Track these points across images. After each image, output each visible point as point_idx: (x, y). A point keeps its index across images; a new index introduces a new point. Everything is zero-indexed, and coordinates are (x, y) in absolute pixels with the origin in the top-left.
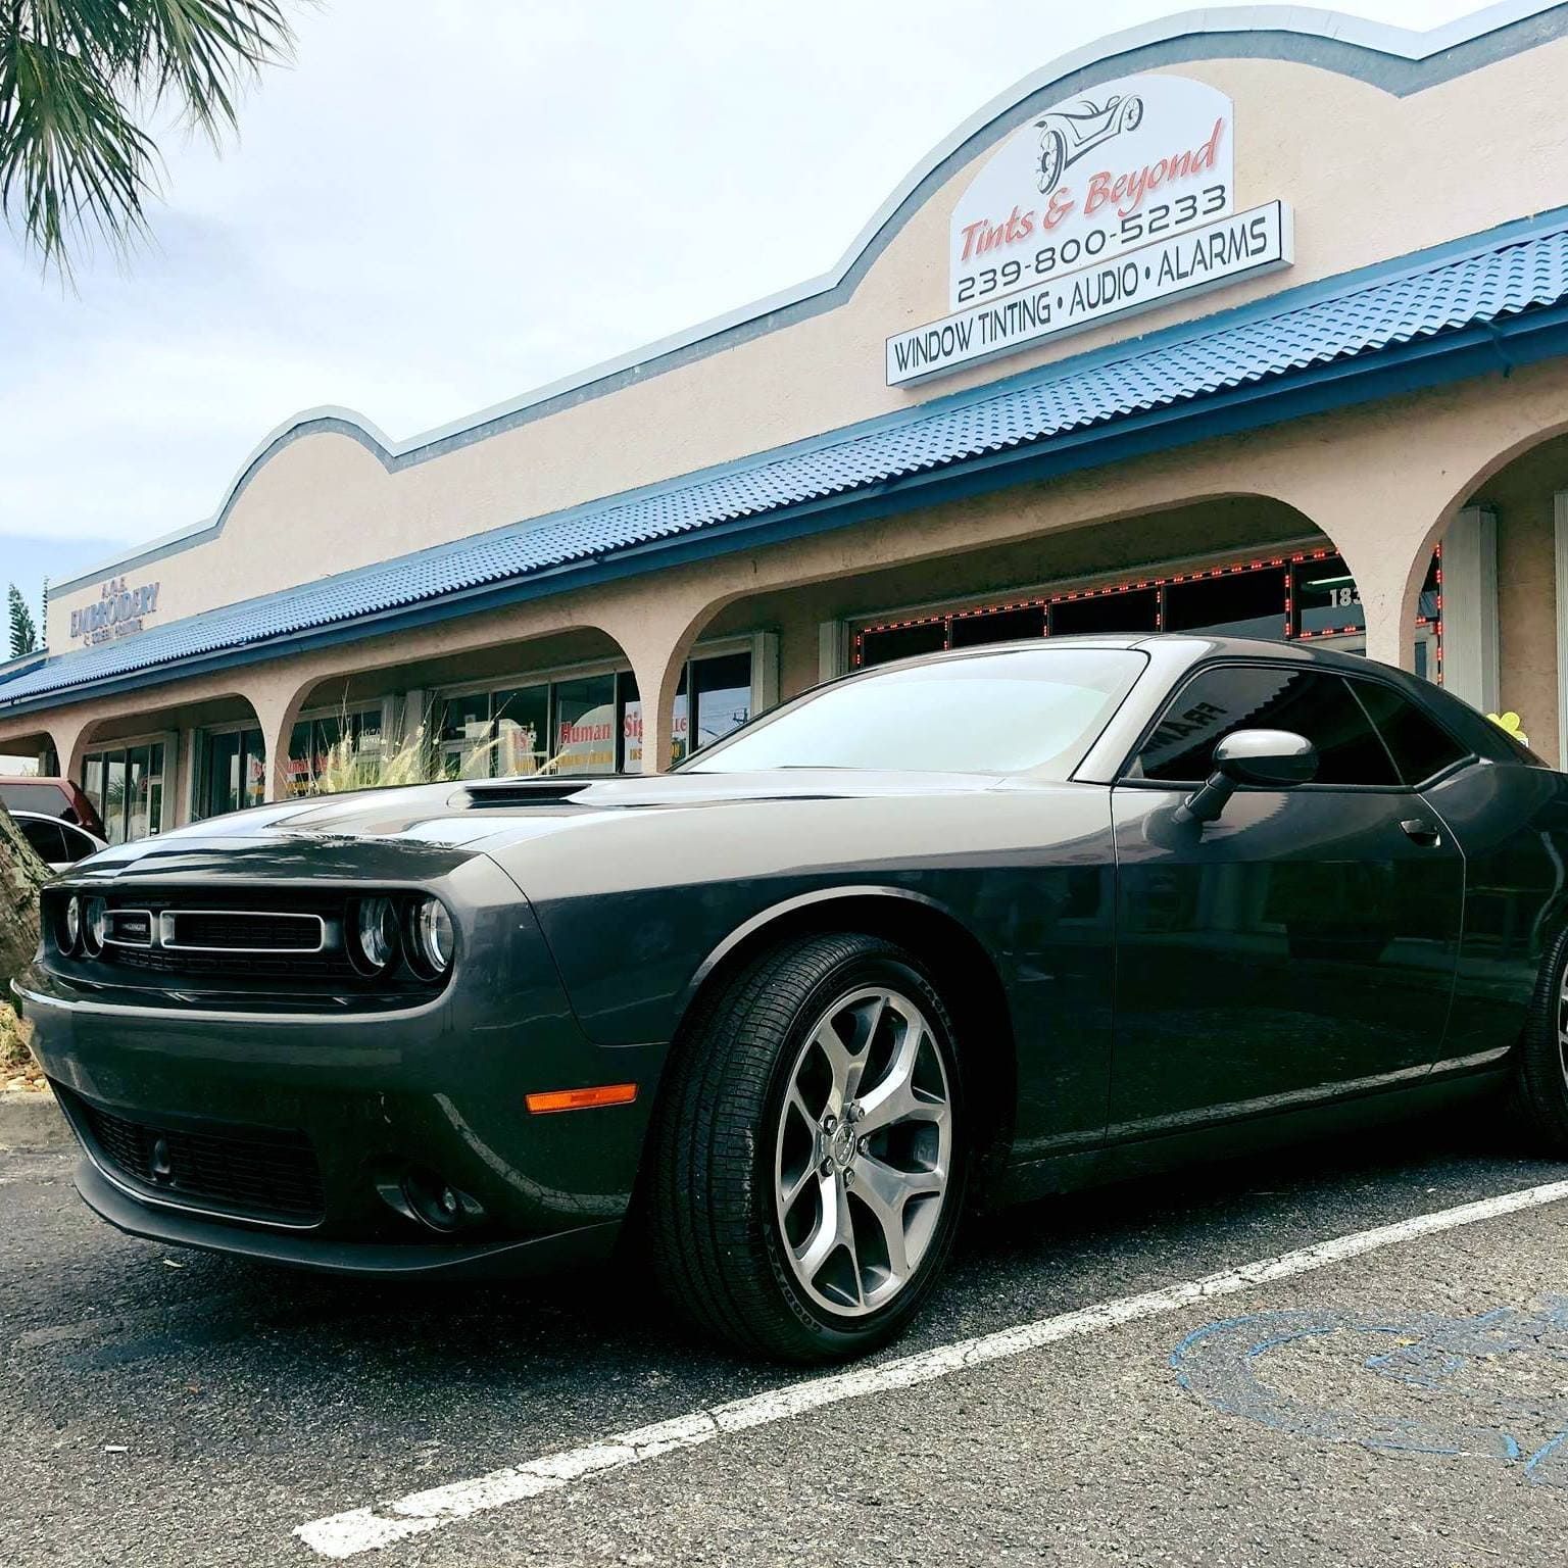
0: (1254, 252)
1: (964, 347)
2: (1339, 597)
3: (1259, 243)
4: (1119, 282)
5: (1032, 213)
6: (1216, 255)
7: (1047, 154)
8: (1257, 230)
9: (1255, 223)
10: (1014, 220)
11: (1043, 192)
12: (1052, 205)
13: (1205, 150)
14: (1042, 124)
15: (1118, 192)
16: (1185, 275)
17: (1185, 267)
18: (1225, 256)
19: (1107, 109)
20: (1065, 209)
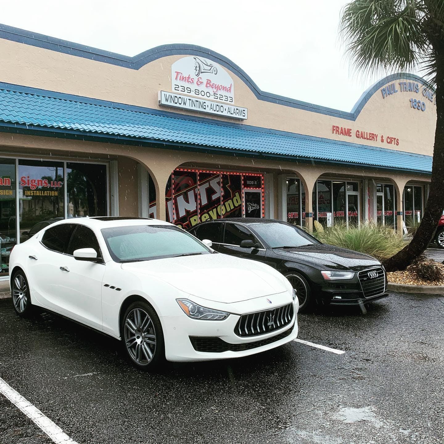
0: (244, 116)
1: (185, 104)
2: (248, 182)
3: (244, 115)
4: (220, 109)
5: (193, 79)
6: (237, 113)
7: (196, 67)
8: (244, 112)
9: (243, 110)
10: (189, 78)
11: (196, 75)
12: (198, 80)
13: (229, 88)
14: (195, 59)
15: (213, 86)
16: (232, 114)
17: (232, 113)
18: (239, 114)
19: (210, 66)
20: (201, 83)
